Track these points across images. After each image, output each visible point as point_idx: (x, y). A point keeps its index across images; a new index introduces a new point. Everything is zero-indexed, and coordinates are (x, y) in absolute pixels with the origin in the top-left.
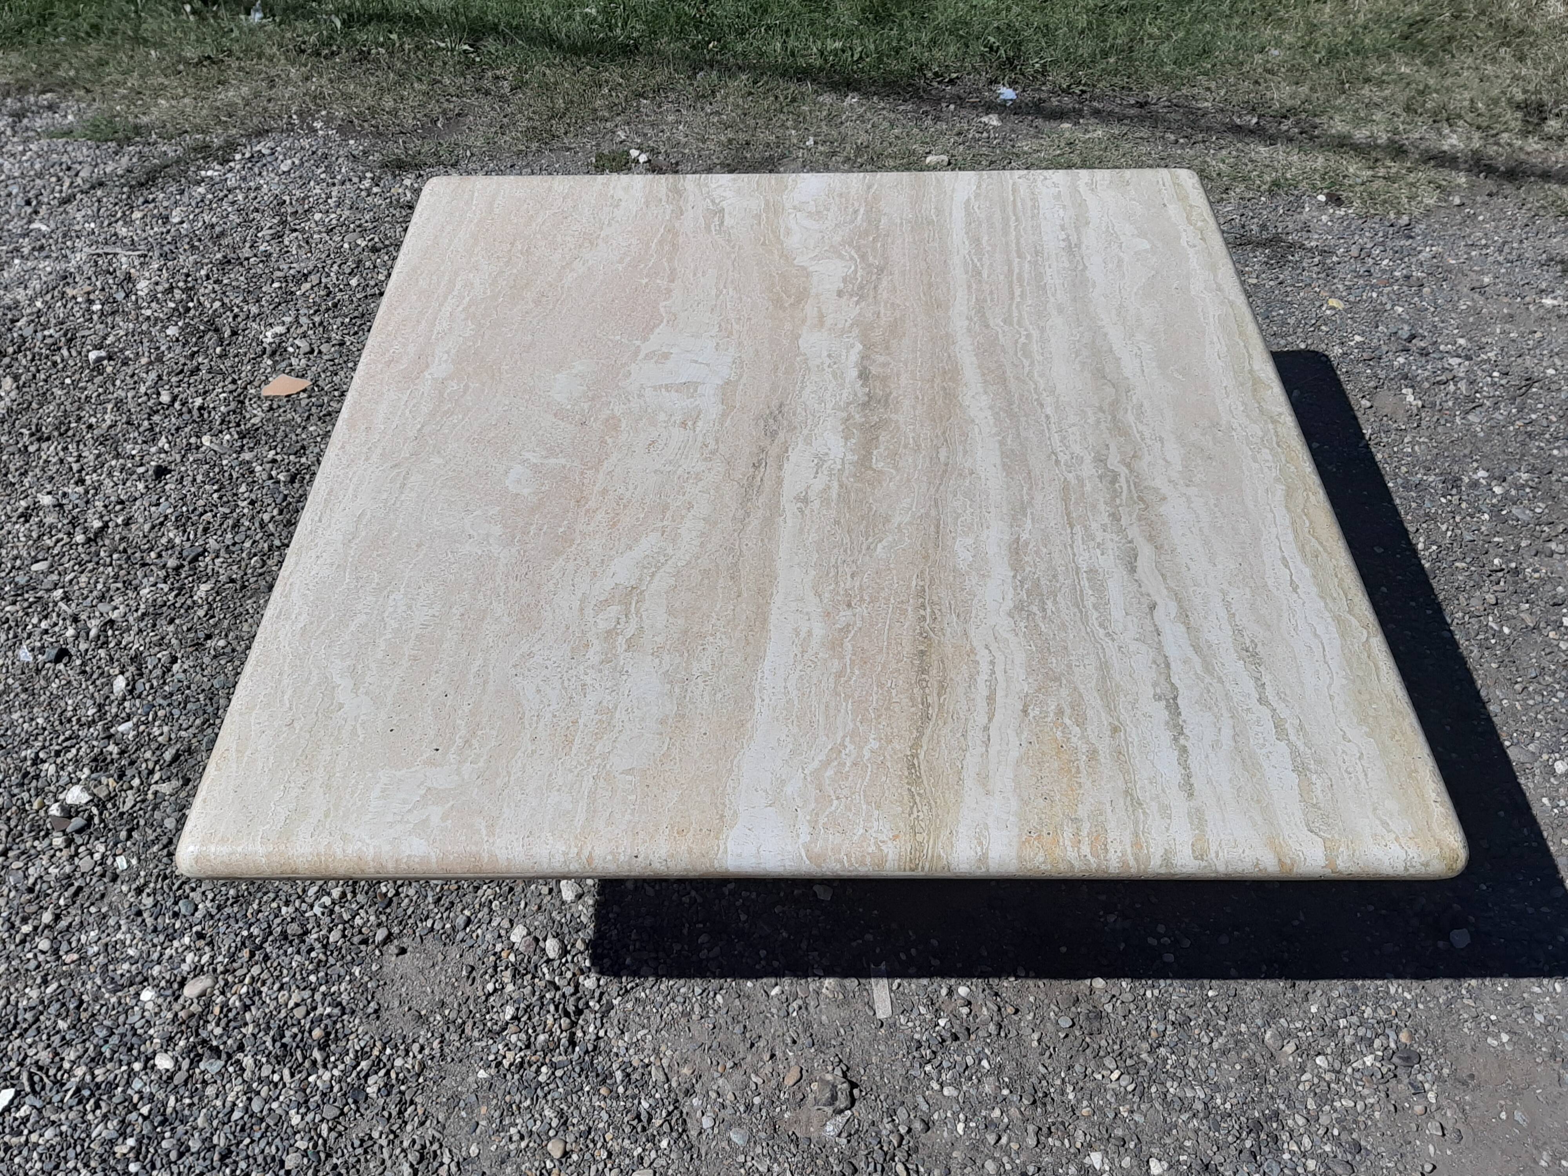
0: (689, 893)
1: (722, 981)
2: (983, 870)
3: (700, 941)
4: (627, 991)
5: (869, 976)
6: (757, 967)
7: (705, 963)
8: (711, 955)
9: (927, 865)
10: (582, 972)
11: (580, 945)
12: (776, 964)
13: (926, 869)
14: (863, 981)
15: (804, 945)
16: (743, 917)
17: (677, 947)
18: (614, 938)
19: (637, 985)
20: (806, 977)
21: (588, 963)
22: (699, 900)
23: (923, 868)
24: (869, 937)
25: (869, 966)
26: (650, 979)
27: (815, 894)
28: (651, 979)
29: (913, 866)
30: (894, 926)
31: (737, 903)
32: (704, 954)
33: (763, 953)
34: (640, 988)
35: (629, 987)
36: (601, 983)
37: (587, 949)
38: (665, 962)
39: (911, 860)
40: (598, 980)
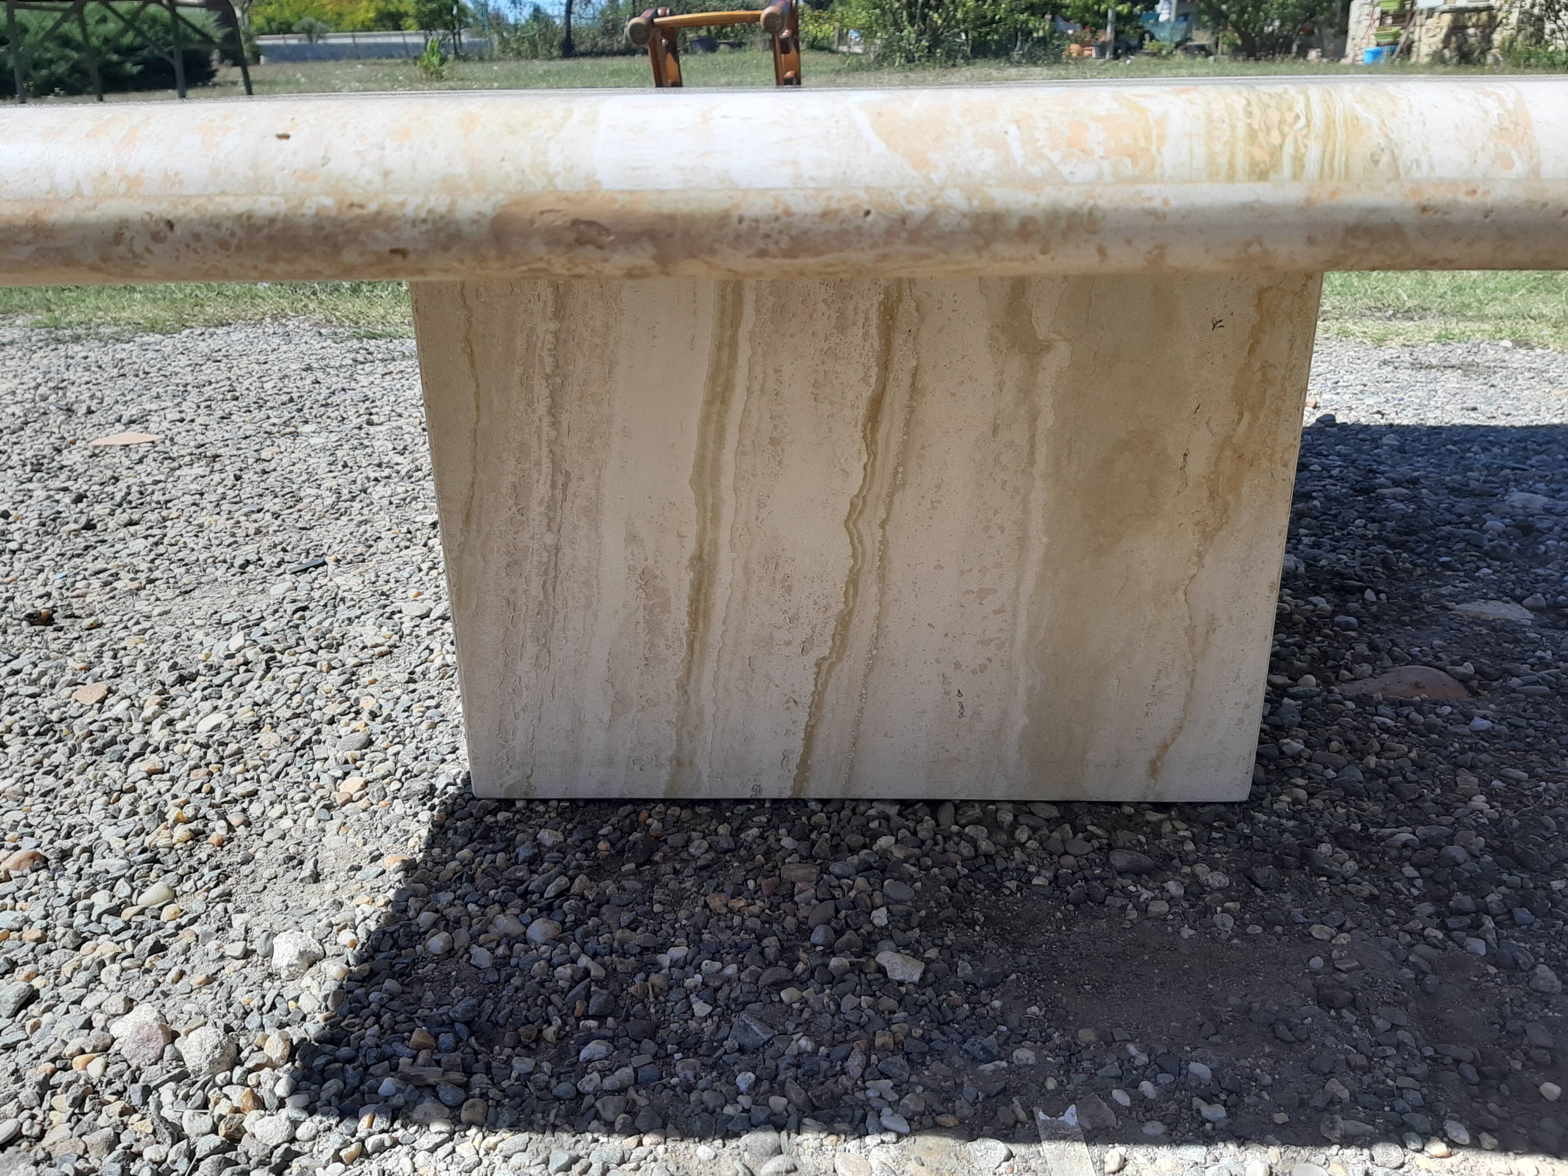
0: (574, 961)
1: (632, 1141)
2: (1520, 168)
3: (584, 1054)
4: (364, 1154)
5: (1034, 1138)
6: (729, 1110)
7: (588, 1100)
8: (607, 1083)
9: (1313, 152)
10: (259, 1103)
11: (275, 1048)
12: (777, 1102)
13: (1312, 168)
14: (1019, 1149)
15: (855, 1063)
16: (701, 1008)
17: (522, 1065)
18: (369, 1041)
19: (396, 1143)
20: (861, 1132)
21: (281, 1089)
22: (596, 971)
23: (1299, 161)
24: (1024, 1054)
25: (1032, 1116)
26: (435, 1127)
27: (881, 970)
28: (438, 1128)
29: (1262, 155)
30: (1087, 1035)
31: (689, 982)
32: (590, 1082)
33: (745, 1079)
34: (402, 1150)
35: (370, 1144)
36: (301, 1133)
37: (291, 1058)
38: (484, 1096)
39: (1252, 135)
40: (295, 1124)
